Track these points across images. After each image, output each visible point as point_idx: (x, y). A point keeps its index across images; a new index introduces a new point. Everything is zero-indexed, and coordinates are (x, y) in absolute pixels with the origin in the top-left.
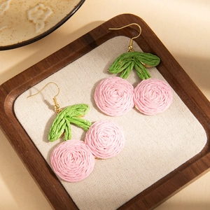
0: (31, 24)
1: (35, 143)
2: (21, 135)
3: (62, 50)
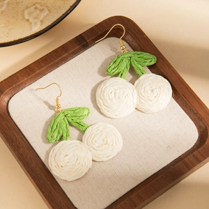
0: (28, 23)
3: (55, 51)
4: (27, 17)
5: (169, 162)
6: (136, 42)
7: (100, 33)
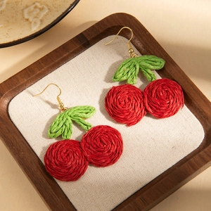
1: (31, 144)
2: (16, 137)
4: (26, 17)
5: (174, 163)
6: (139, 39)
7: (101, 31)
